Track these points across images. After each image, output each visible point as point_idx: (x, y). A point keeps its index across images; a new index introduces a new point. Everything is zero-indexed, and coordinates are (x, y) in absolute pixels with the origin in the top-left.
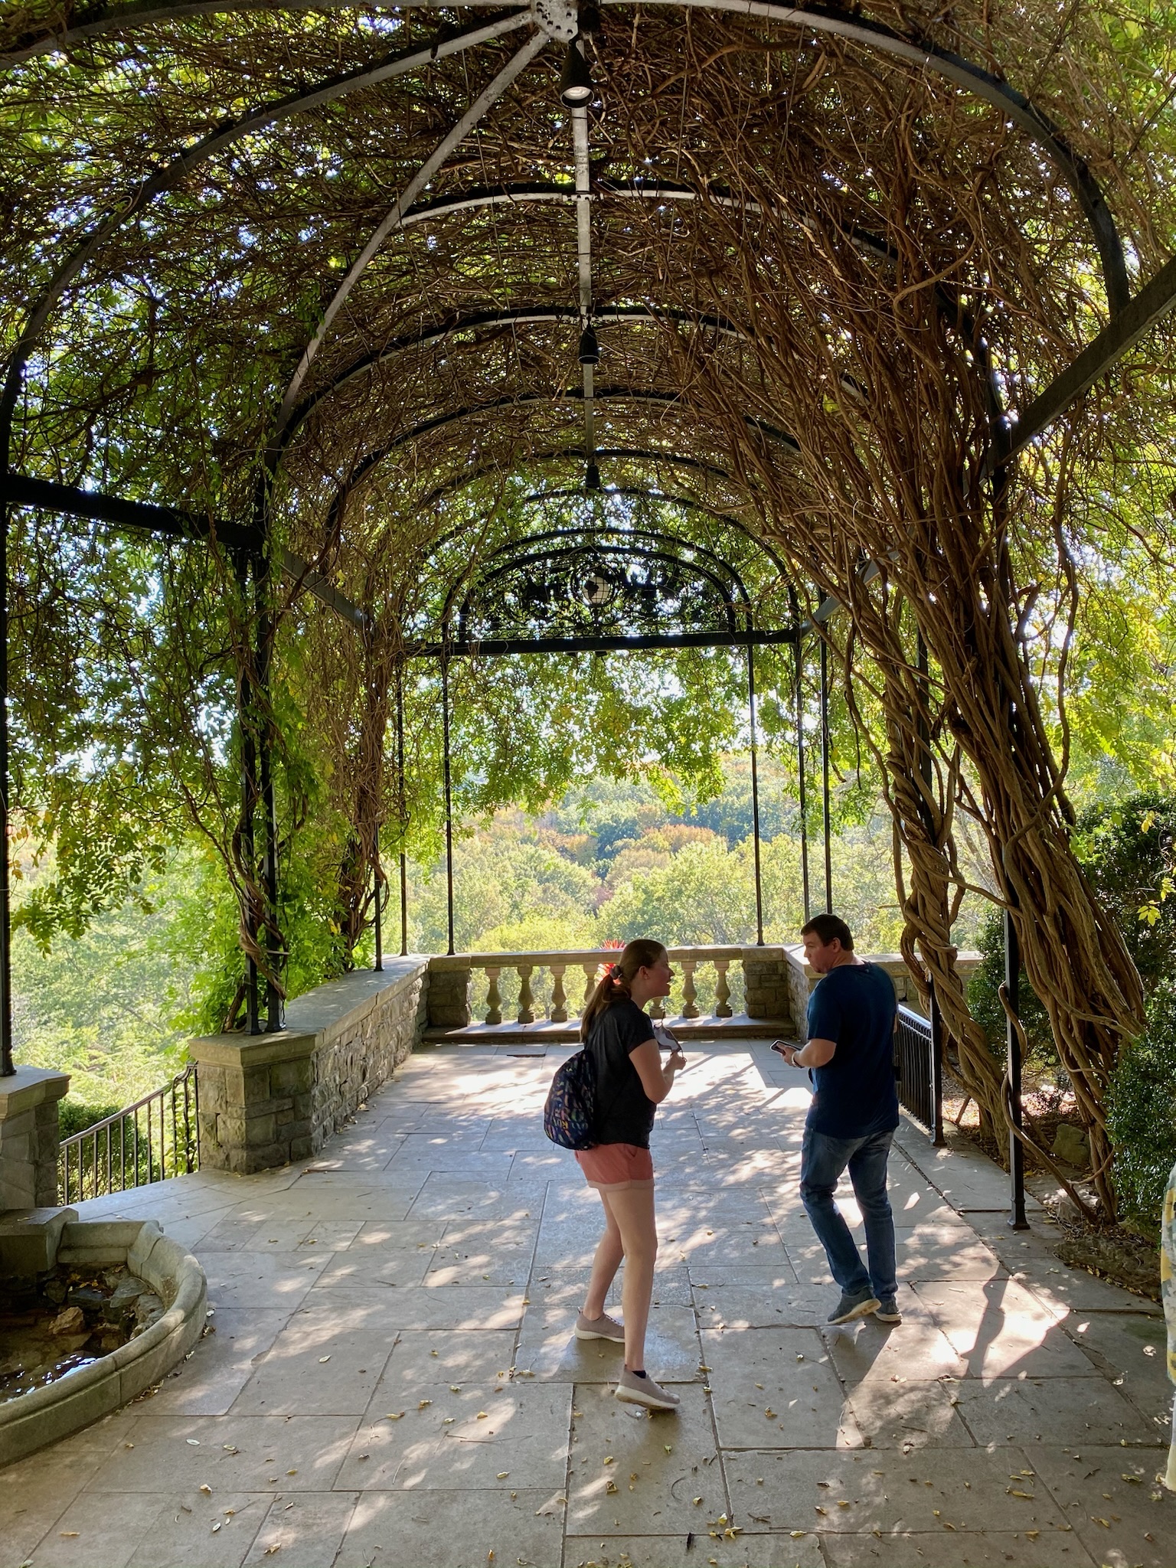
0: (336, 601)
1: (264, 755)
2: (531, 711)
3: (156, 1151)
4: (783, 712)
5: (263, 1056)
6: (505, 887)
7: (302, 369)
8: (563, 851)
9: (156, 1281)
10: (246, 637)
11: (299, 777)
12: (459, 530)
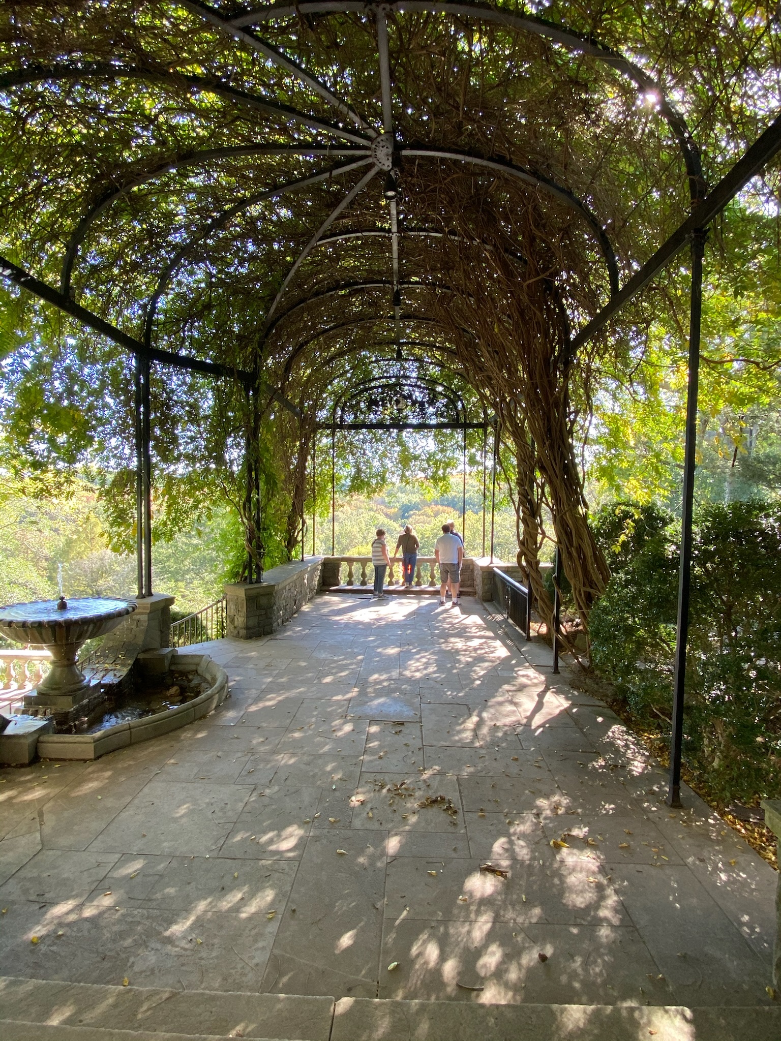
0: (288, 405)
1: (256, 470)
2: (370, 454)
3: (209, 632)
4: (478, 458)
5: (254, 592)
6: (361, 529)
7: (274, 307)
8: (387, 515)
9: (209, 677)
10: (249, 420)
11: (271, 481)
12: (342, 375)
